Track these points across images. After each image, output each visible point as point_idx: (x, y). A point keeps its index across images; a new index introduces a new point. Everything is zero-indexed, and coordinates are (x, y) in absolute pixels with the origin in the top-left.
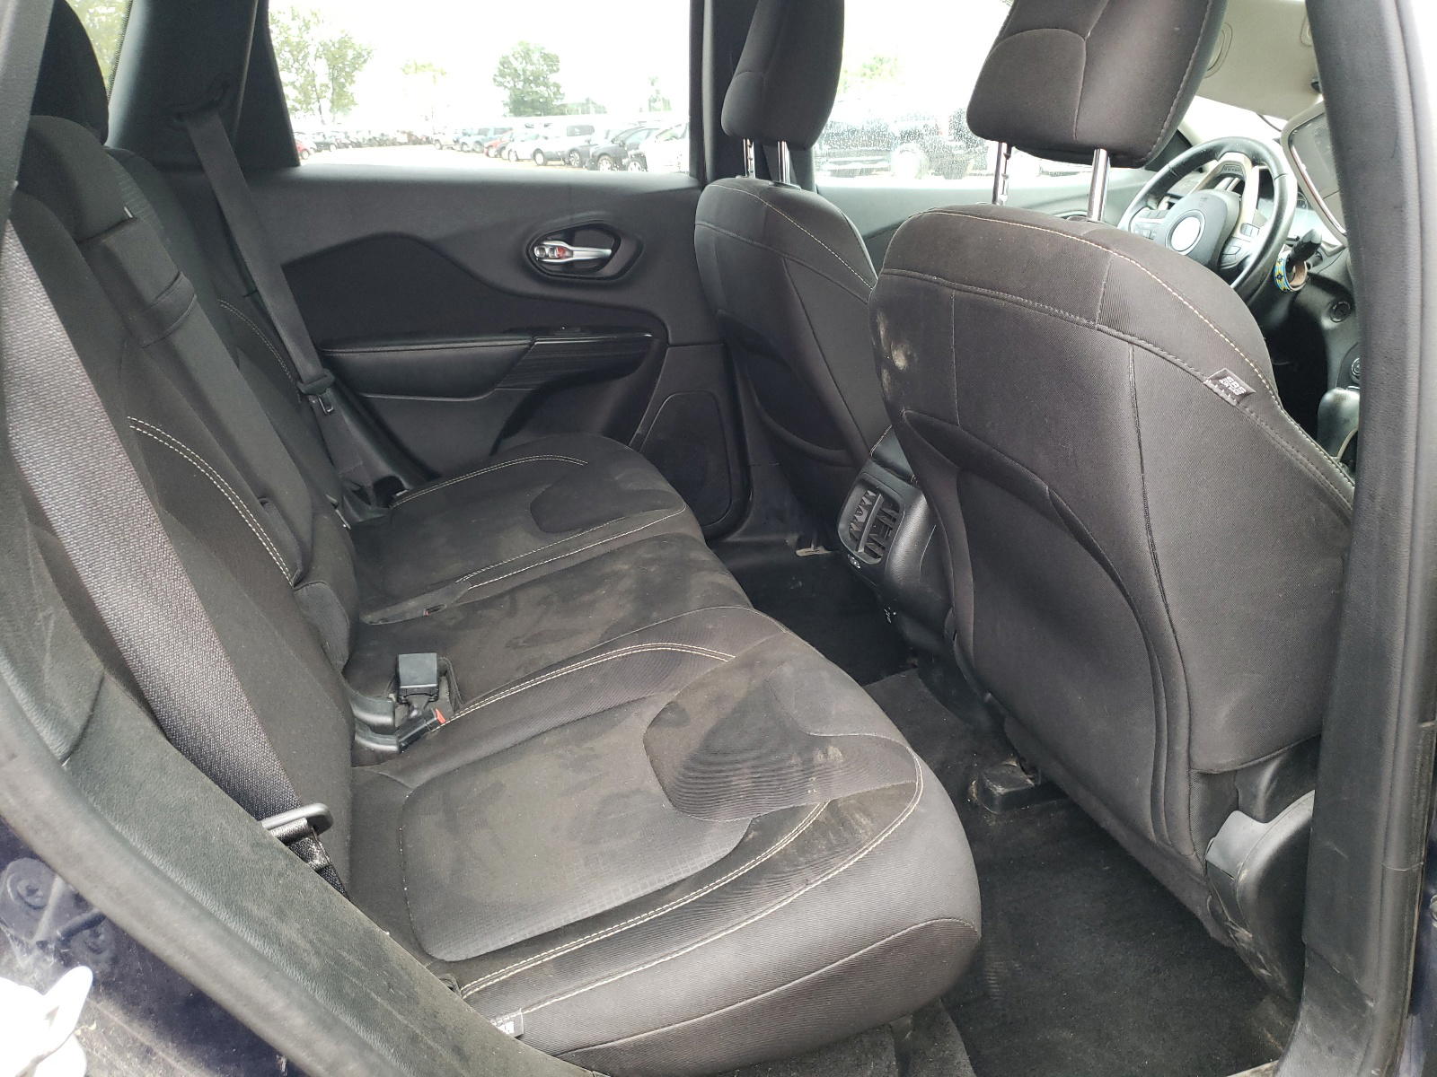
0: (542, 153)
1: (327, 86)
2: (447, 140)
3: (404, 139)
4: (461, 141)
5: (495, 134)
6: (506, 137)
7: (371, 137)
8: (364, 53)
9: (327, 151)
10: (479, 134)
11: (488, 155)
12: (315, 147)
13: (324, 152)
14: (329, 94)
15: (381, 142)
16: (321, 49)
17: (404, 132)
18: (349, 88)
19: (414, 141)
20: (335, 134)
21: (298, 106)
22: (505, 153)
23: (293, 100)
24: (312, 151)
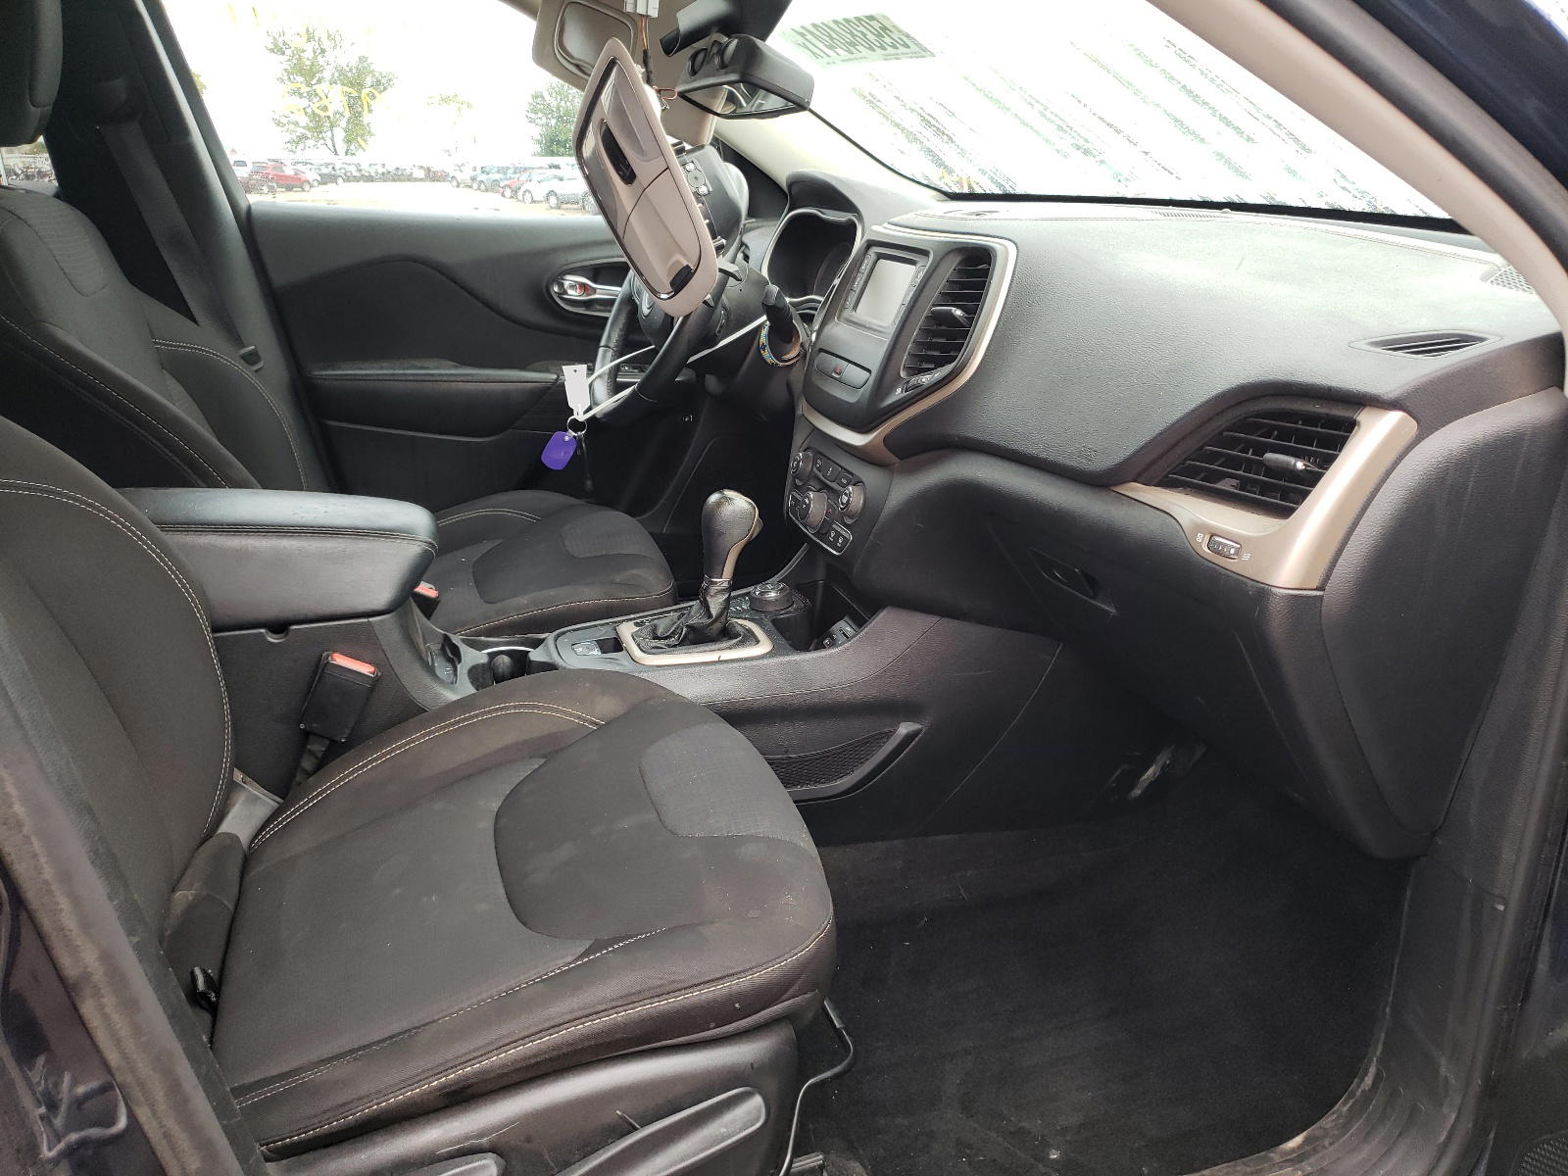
0: (556, 195)
1: (342, 115)
2: (465, 176)
3: (421, 174)
4: (478, 179)
5: (515, 173)
6: (524, 177)
7: (384, 170)
8: (384, 81)
9: (334, 184)
10: (498, 172)
11: (503, 195)
12: (319, 178)
13: (331, 186)
14: (343, 123)
15: (398, 176)
16: (336, 74)
17: (421, 167)
18: (366, 118)
19: (432, 176)
20: (345, 166)
21: (309, 135)
22: (520, 195)
23: (304, 128)
24: (316, 184)
